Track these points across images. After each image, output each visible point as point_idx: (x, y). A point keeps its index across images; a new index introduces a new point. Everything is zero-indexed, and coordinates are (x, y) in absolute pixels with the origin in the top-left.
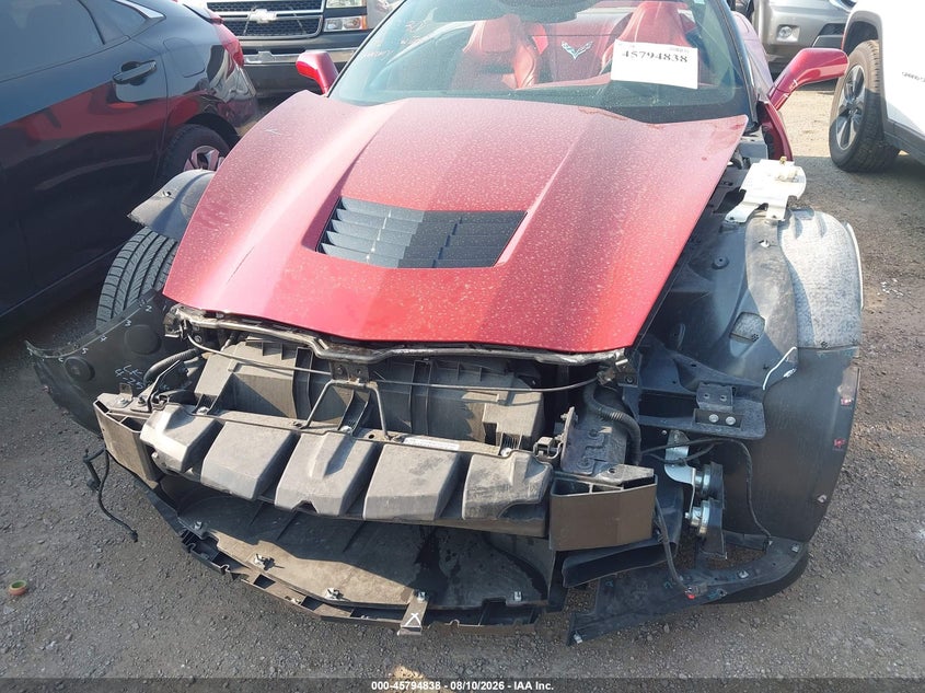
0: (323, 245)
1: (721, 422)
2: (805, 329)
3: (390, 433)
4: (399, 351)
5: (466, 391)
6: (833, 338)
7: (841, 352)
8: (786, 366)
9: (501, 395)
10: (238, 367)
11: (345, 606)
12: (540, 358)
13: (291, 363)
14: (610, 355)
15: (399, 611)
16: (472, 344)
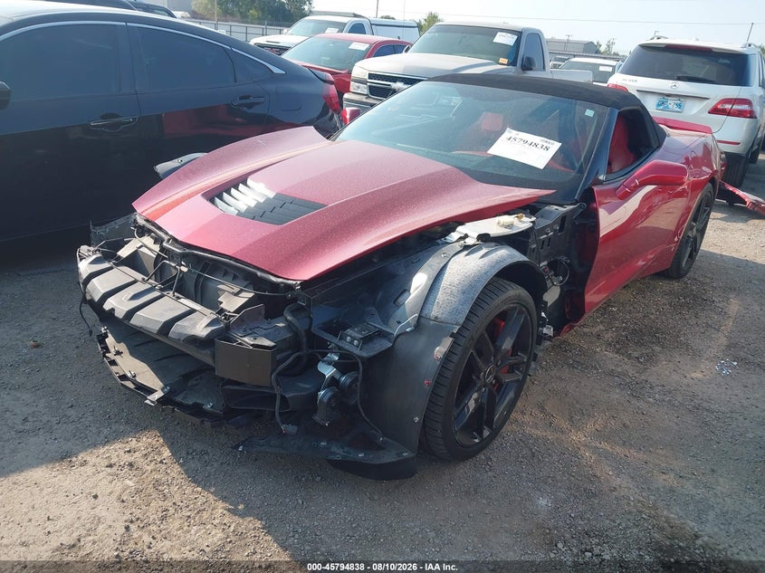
0: (216, 199)
1: (351, 342)
2: (428, 306)
3: (176, 294)
4: (196, 252)
5: (223, 284)
6: (444, 316)
7: (446, 327)
8: (408, 325)
9: (236, 289)
10: (141, 246)
11: (134, 382)
12: (259, 274)
13: (157, 248)
14: (294, 282)
15: (152, 391)
16: (230, 258)
